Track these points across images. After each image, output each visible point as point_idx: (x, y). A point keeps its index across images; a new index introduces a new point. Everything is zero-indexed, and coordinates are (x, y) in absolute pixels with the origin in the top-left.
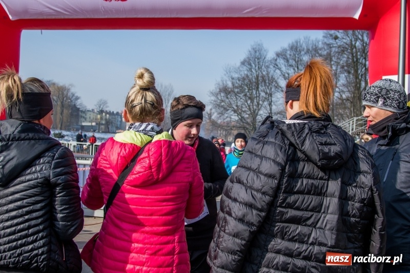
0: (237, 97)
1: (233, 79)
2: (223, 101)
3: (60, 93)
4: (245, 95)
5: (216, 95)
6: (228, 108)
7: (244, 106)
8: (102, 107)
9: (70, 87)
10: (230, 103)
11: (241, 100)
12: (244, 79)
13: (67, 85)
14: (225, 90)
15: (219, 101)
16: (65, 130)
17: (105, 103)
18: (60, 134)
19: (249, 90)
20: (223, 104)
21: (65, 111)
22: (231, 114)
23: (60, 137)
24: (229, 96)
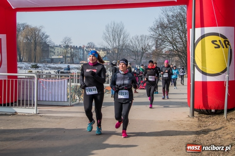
0: (173, 31)
1: (168, 16)
2: (160, 35)
3: (33, 33)
4: (178, 29)
5: (154, 30)
6: (165, 40)
7: (178, 38)
8: (67, 43)
9: (41, 28)
10: (166, 37)
11: (176, 33)
12: (177, 16)
13: (38, 27)
14: (162, 26)
15: (158, 35)
16: (38, 62)
17: (69, 40)
18: (36, 65)
19: (182, 25)
20: (161, 37)
21: (38, 48)
22: (167, 44)
23: (36, 67)
24: (165, 30)
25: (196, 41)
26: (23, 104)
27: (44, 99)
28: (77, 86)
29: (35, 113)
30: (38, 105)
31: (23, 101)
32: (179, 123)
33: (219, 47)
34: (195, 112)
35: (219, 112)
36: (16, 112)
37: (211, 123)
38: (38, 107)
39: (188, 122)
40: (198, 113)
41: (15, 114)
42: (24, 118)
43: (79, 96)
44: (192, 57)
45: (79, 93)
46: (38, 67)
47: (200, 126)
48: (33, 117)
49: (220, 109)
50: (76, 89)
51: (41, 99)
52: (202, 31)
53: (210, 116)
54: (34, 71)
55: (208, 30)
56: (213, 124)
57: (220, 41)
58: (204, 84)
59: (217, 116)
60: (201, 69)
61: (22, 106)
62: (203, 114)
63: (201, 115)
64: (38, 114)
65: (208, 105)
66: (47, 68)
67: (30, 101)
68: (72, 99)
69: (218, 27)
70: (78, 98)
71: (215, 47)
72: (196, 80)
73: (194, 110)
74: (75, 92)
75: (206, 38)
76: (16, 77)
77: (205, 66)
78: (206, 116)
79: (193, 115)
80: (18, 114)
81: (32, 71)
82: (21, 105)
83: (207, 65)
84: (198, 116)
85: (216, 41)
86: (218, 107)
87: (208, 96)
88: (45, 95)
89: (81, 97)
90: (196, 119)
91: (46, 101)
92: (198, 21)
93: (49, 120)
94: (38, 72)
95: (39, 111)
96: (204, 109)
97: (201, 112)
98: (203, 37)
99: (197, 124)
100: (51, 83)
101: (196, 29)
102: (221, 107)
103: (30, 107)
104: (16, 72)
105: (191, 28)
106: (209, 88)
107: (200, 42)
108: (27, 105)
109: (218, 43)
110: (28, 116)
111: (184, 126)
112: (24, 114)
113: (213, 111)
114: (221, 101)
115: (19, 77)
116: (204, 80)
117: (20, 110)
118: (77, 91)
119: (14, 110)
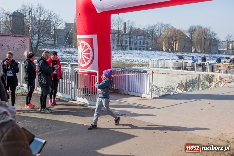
8: (229, 39)
17: (231, 36)
27: (133, 91)
28: (208, 75)
43: (209, 83)
45: (210, 81)
50: (208, 77)
68: (204, 85)
70: (209, 85)
74: (207, 80)
89: (211, 84)
100: (138, 76)
118: (208, 79)
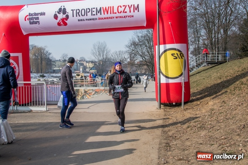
0: (142, 47)
1: (138, 37)
2: (133, 50)
3: (40, 51)
4: (146, 46)
5: (129, 47)
6: (137, 54)
7: (146, 52)
8: (64, 58)
9: (45, 47)
10: (138, 51)
11: (144, 49)
12: (145, 37)
13: (43, 47)
14: (134, 44)
15: (131, 50)
16: (44, 73)
17: (66, 55)
18: (43, 75)
19: (148, 43)
20: (133, 52)
21: (43, 62)
22: (139, 57)
23: (43, 76)
24: (136, 47)
25: (160, 54)
26: (36, 104)
27: (51, 100)
29: (45, 110)
30: (47, 104)
31: (36, 101)
32: (150, 113)
33: (176, 58)
34: (162, 105)
35: (178, 104)
36: (31, 110)
37: (173, 112)
38: (47, 106)
39: (157, 113)
40: (163, 106)
41: (30, 111)
42: (37, 114)
44: (158, 66)
46: (44, 76)
47: (165, 115)
48: (44, 113)
49: (179, 102)
51: (49, 100)
52: (165, 47)
53: (172, 108)
54: (42, 79)
55: (168, 46)
56: (175, 113)
57: (177, 54)
58: (167, 85)
59: (177, 107)
60: (165, 74)
61: (36, 106)
62: (167, 106)
63: (166, 107)
64: (48, 111)
65: (170, 100)
66: (50, 77)
67: (42, 101)
69: (175, 44)
71: (174, 59)
72: (161, 82)
73: (161, 104)
75: (168, 52)
76: (30, 84)
77: (168, 72)
78: (169, 107)
79: (160, 107)
80: (33, 111)
81: (40, 80)
82: (35, 104)
83: (169, 71)
84: (163, 108)
85: (174, 54)
86: (178, 101)
87: (170, 93)
88: (51, 97)
90: (162, 110)
91: (52, 101)
92: (162, 40)
93: (56, 115)
94: (44, 80)
95: (48, 109)
96: (168, 103)
97: (165, 105)
98: (165, 51)
99: (163, 113)
100: (56, 88)
101: (160, 46)
102: (179, 101)
103: (41, 106)
104: (30, 81)
105: (157, 45)
106: (171, 87)
107: (163, 55)
108: (39, 104)
109: (176, 55)
110: (41, 112)
111: (154, 115)
112: (37, 111)
113: (174, 104)
114: (179, 97)
115: (32, 84)
116: (167, 82)
117: (34, 108)
119: (30, 109)
